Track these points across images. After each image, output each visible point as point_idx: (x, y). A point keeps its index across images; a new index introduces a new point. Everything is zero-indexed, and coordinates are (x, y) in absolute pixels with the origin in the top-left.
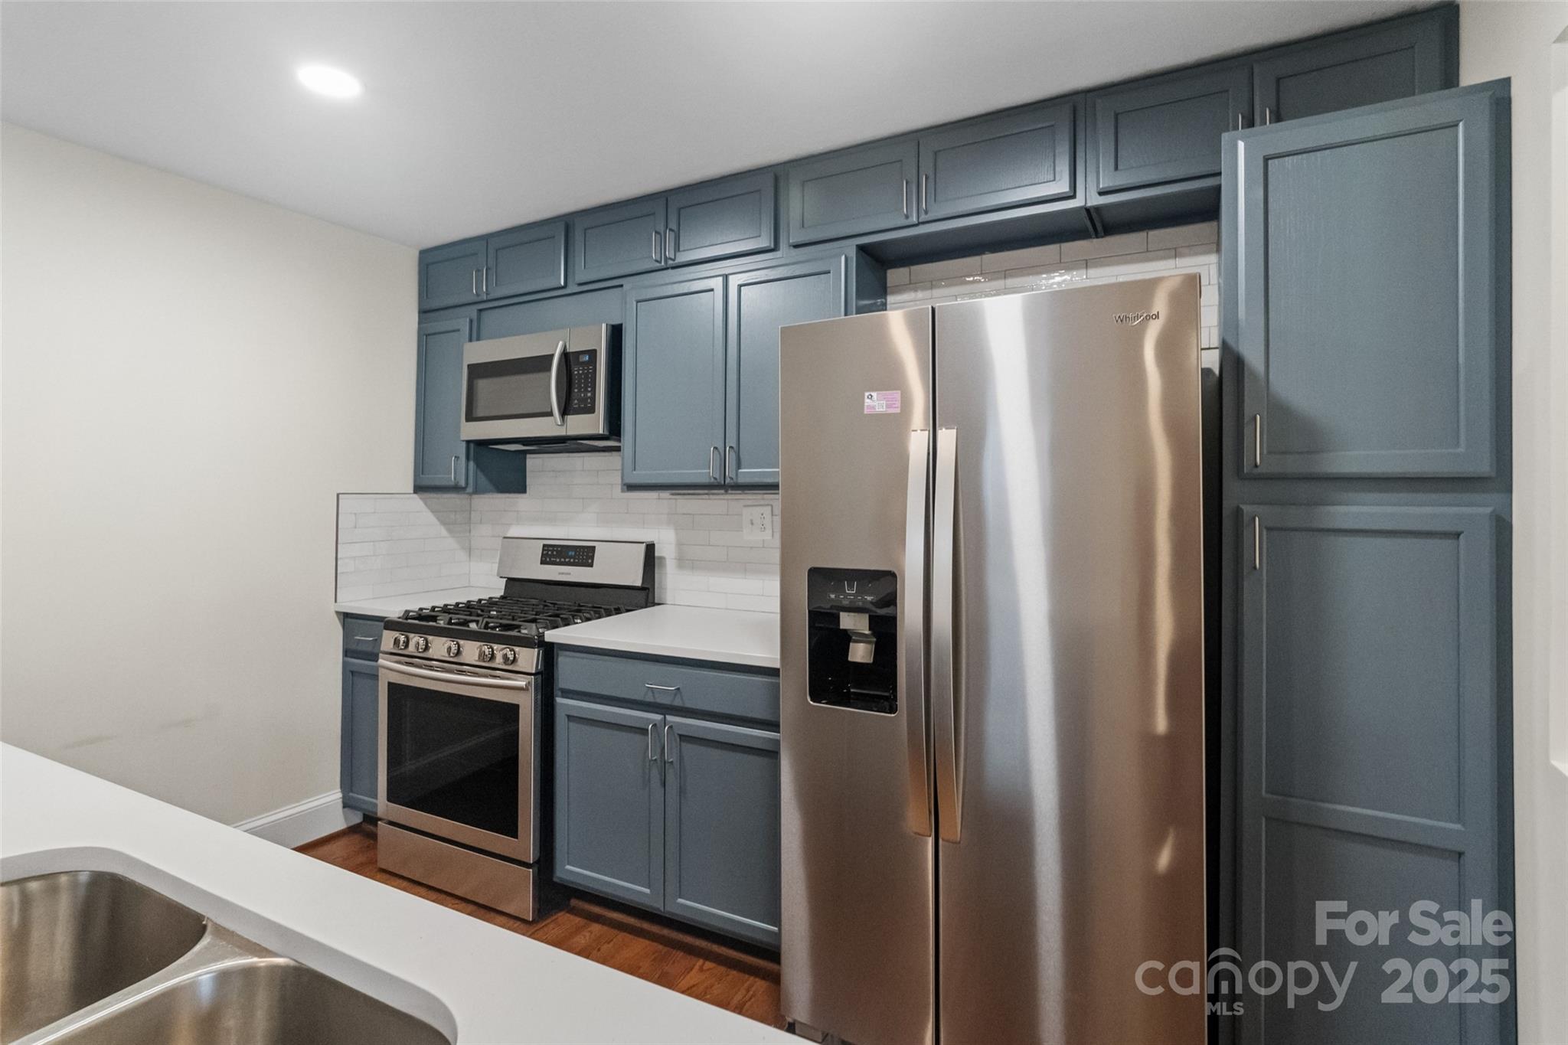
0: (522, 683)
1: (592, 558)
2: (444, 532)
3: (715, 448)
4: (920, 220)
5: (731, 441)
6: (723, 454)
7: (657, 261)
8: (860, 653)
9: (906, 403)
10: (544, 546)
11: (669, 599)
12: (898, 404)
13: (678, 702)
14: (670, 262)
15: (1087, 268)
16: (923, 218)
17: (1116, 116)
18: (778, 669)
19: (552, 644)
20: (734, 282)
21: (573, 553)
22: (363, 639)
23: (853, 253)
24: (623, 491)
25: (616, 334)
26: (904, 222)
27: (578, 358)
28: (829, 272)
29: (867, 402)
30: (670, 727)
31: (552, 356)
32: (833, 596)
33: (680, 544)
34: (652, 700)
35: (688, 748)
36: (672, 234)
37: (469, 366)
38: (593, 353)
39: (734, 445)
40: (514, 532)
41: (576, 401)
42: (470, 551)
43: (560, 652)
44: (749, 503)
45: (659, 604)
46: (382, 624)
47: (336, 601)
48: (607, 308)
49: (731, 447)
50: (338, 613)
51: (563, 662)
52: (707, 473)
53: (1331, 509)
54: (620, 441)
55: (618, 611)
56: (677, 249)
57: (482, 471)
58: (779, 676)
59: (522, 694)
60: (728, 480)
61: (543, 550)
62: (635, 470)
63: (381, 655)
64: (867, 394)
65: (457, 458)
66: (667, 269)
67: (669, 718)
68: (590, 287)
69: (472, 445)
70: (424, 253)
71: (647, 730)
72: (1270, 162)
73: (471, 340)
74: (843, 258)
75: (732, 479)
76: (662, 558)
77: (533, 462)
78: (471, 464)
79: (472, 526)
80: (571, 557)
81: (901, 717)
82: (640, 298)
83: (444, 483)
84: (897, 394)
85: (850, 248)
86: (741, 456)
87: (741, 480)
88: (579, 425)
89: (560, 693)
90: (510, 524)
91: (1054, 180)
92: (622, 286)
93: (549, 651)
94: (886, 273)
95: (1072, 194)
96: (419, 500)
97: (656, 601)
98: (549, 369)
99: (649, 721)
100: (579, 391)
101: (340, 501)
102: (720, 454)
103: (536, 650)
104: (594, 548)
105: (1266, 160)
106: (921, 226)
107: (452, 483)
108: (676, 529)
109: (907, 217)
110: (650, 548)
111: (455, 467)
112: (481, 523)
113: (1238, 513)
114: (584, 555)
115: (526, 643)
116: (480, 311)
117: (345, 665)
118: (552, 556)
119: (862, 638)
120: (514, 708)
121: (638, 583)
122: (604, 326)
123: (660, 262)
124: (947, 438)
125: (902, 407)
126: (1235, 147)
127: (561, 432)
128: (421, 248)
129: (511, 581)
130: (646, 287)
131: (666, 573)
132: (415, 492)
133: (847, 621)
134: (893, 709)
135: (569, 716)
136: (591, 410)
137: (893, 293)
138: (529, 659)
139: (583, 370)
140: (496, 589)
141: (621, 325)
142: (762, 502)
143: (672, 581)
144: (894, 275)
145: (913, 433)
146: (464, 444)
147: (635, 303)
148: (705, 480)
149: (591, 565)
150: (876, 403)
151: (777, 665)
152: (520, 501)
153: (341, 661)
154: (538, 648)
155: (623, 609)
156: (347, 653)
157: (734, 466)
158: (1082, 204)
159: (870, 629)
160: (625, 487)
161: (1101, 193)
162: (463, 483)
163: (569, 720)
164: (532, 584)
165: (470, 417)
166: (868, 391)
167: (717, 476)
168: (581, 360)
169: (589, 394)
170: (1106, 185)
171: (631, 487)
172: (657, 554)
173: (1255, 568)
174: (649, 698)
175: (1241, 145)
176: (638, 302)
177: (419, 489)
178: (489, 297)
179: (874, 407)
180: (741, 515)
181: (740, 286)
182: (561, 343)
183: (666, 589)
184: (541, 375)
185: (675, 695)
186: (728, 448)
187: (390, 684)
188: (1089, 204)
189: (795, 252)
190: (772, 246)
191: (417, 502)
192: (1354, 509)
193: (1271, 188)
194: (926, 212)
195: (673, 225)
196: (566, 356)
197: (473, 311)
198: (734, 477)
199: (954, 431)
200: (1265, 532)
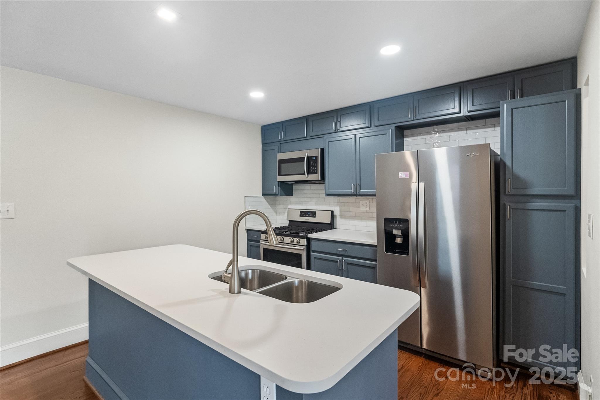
0: (303, 248)
1: (315, 215)
2: (270, 207)
3: (353, 184)
4: (414, 119)
5: (358, 182)
6: (355, 185)
7: (334, 130)
8: (399, 240)
9: (411, 176)
10: (301, 211)
11: (338, 227)
12: (408, 176)
13: (346, 254)
14: (339, 130)
15: (466, 130)
16: (415, 118)
17: (473, 90)
18: (376, 245)
19: (309, 238)
20: (358, 136)
21: (309, 214)
22: (254, 236)
23: (394, 128)
24: (325, 196)
25: (323, 150)
26: (409, 120)
27: (312, 158)
28: (387, 134)
29: (400, 175)
30: (344, 261)
31: (304, 157)
32: (391, 225)
33: (341, 211)
34: (339, 253)
35: (349, 266)
36: (339, 122)
37: (279, 160)
38: (316, 157)
39: (359, 183)
40: (290, 207)
41: (312, 171)
42: (276, 212)
43: (312, 240)
44: (362, 199)
45: (335, 229)
46: (261, 233)
47: (245, 226)
48: (319, 143)
49: (358, 184)
50: (246, 229)
51: (313, 243)
52: (352, 191)
53: (531, 204)
54: (324, 182)
55: (324, 230)
56: (340, 127)
57: (282, 190)
58: (376, 247)
59: (302, 251)
60: (357, 193)
61: (300, 213)
62: (329, 190)
63: (261, 240)
64: (400, 173)
65: (275, 186)
66: (337, 132)
67: (344, 258)
68: (314, 137)
69: (279, 182)
70: (262, 127)
71: (338, 262)
72: (513, 110)
73: (278, 153)
74: (391, 130)
75: (358, 193)
76: (336, 215)
77: (294, 187)
78: (279, 188)
79: (277, 205)
80: (309, 215)
81: (410, 256)
82: (329, 141)
83: (272, 193)
84: (408, 173)
85: (393, 127)
86: (361, 186)
87: (361, 193)
88: (312, 177)
89: (312, 251)
90: (288, 205)
91: (454, 108)
92: (324, 137)
93: (309, 240)
94: (403, 132)
95: (459, 112)
96: (264, 198)
97: (334, 228)
98: (304, 161)
99: (339, 259)
100: (312, 168)
101: (246, 199)
102: (355, 186)
103: (306, 240)
104: (316, 212)
105: (512, 109)
106: (414, 121)
107: (274, 193)
108: (340, 207)
109: (410, 118)
110: (332, 212)
111: (276, 189)
112: (279, 204)
113: (505, 204)
114: (313, 214)
115: (303, 237)
116: (280, 143)
117: (248, 244)
118: (303, 214)
119: (399, 236)
120: (301, 255)
121: (330, 222)
122: (319, 149)
123: (335, 130)
124: (422, 185)
125: (409, 176)
126: (503, 105)
127: (307, 179)
128: (262, 125)
129: (290, 221)
130: (330, 138)
131: (337, 220)
132: (262, 196)
133: (395, 232)
134: (408, 254)
135: (315, 258)
136: (316, 173)
137: (406, 137)
138: (304, 242)
139: (314, 162)
140: (286, 224)
141: (324, 148)
142: (366, 199)
143: (339, 222)
144: (406, 132)
145: (413, 183)
146: (277, 182)
147: (328, 142)
148: (351, 193)
149: (315, 217)
150: (402, 175)
151: (376, 244)
152: (291, 198)
153: (247, 243)
154: (306, 239)
155: (325, 230)
156: (248, 240)
157: (359, 189)
158: (463, 115)
159: (401, 234)
160: (326, 195)
161: (469, 112)
162: (277, 193)
163: (315, 259)
164: (297, 222)
165: (280, 175)
166: (400, 172)
167: (354, 192)
168: (313, 159)
169: (315, 169)
170: (470, 110)
171: (328, 195)
172: (334, 214)
173: (508, 219)
174: (338, 253)
175: (505, 105)
176: (329, 142)
177: (263, 195)
178: (284, 140)
179: (402, 176)
180: (359, 203)
181: (360, 138)
182: (307, 154)
183: (337, 224)
184: (301, 163)
185: (346, 252)
186: (357, 184)
187: (264, 248)
188: (465, 115)
189: (376, 128)
190: (369, 126)
191: (263, 198)
192: (535, 204)
193: (514, 116)
194: (416, 117)
195: (339, 120)
196: (308, 158)
197: (278, 144)
198: (359, 192)
199: (424, 183)
200: (512, 210)
